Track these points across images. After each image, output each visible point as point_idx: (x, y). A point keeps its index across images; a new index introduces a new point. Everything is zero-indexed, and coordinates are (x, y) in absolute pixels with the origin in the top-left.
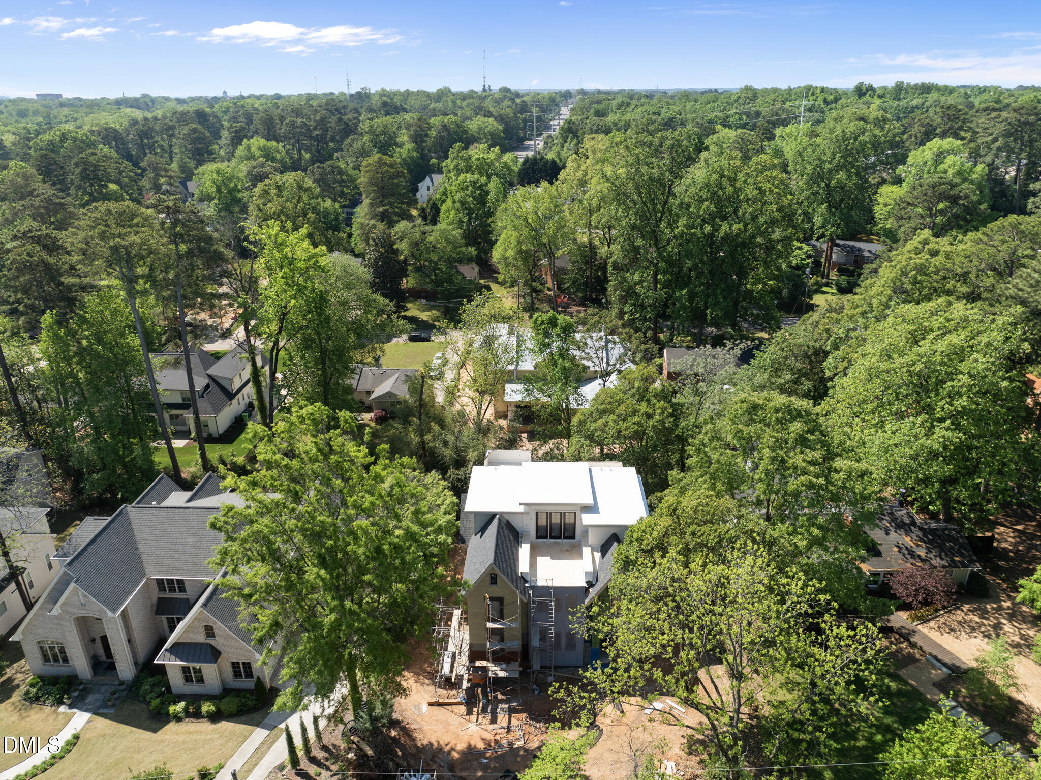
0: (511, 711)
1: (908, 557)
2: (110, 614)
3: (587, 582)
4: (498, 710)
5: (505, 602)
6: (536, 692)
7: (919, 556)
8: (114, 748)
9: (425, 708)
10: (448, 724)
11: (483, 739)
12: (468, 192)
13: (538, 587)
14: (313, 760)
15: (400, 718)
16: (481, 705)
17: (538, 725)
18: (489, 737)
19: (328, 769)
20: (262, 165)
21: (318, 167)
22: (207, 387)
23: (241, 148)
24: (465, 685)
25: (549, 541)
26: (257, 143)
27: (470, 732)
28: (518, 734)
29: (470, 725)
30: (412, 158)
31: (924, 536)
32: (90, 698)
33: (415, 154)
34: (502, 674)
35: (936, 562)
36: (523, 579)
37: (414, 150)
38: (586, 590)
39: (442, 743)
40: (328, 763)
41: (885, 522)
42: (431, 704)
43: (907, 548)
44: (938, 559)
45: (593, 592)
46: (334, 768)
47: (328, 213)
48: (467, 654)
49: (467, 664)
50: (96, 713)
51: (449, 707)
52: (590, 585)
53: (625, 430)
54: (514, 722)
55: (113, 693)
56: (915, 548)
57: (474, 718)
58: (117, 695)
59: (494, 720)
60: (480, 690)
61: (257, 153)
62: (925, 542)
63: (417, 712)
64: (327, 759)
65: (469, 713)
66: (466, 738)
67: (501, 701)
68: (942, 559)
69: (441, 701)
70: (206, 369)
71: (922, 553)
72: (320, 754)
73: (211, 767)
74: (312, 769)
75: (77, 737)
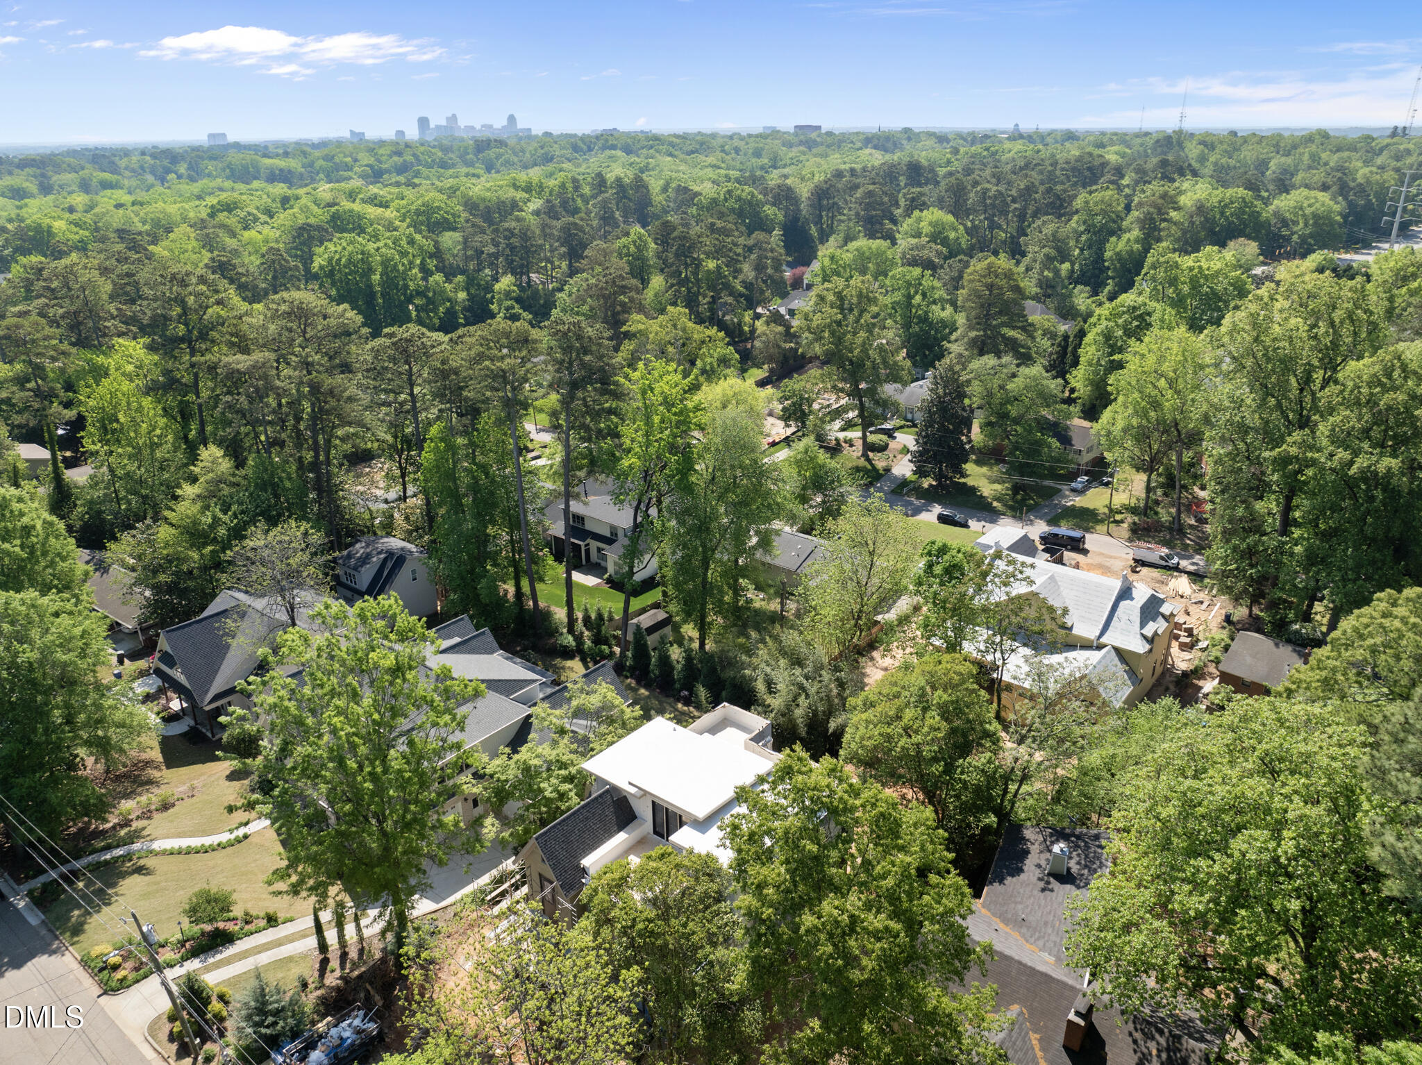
9: (471, 963)
19: (343, 970)
20: (923, 247)
26: (933, 216)
30: (1129, 252)
33: (1136, 246)
36: (583, 872)
40: (348, 966)
46: (348, 971)
61: (927, 230)
63: (461, 964)
64: (353, 960)
72: (352, 954)
73: (281, 916)
74: (334, 963)
75: (246, 837)
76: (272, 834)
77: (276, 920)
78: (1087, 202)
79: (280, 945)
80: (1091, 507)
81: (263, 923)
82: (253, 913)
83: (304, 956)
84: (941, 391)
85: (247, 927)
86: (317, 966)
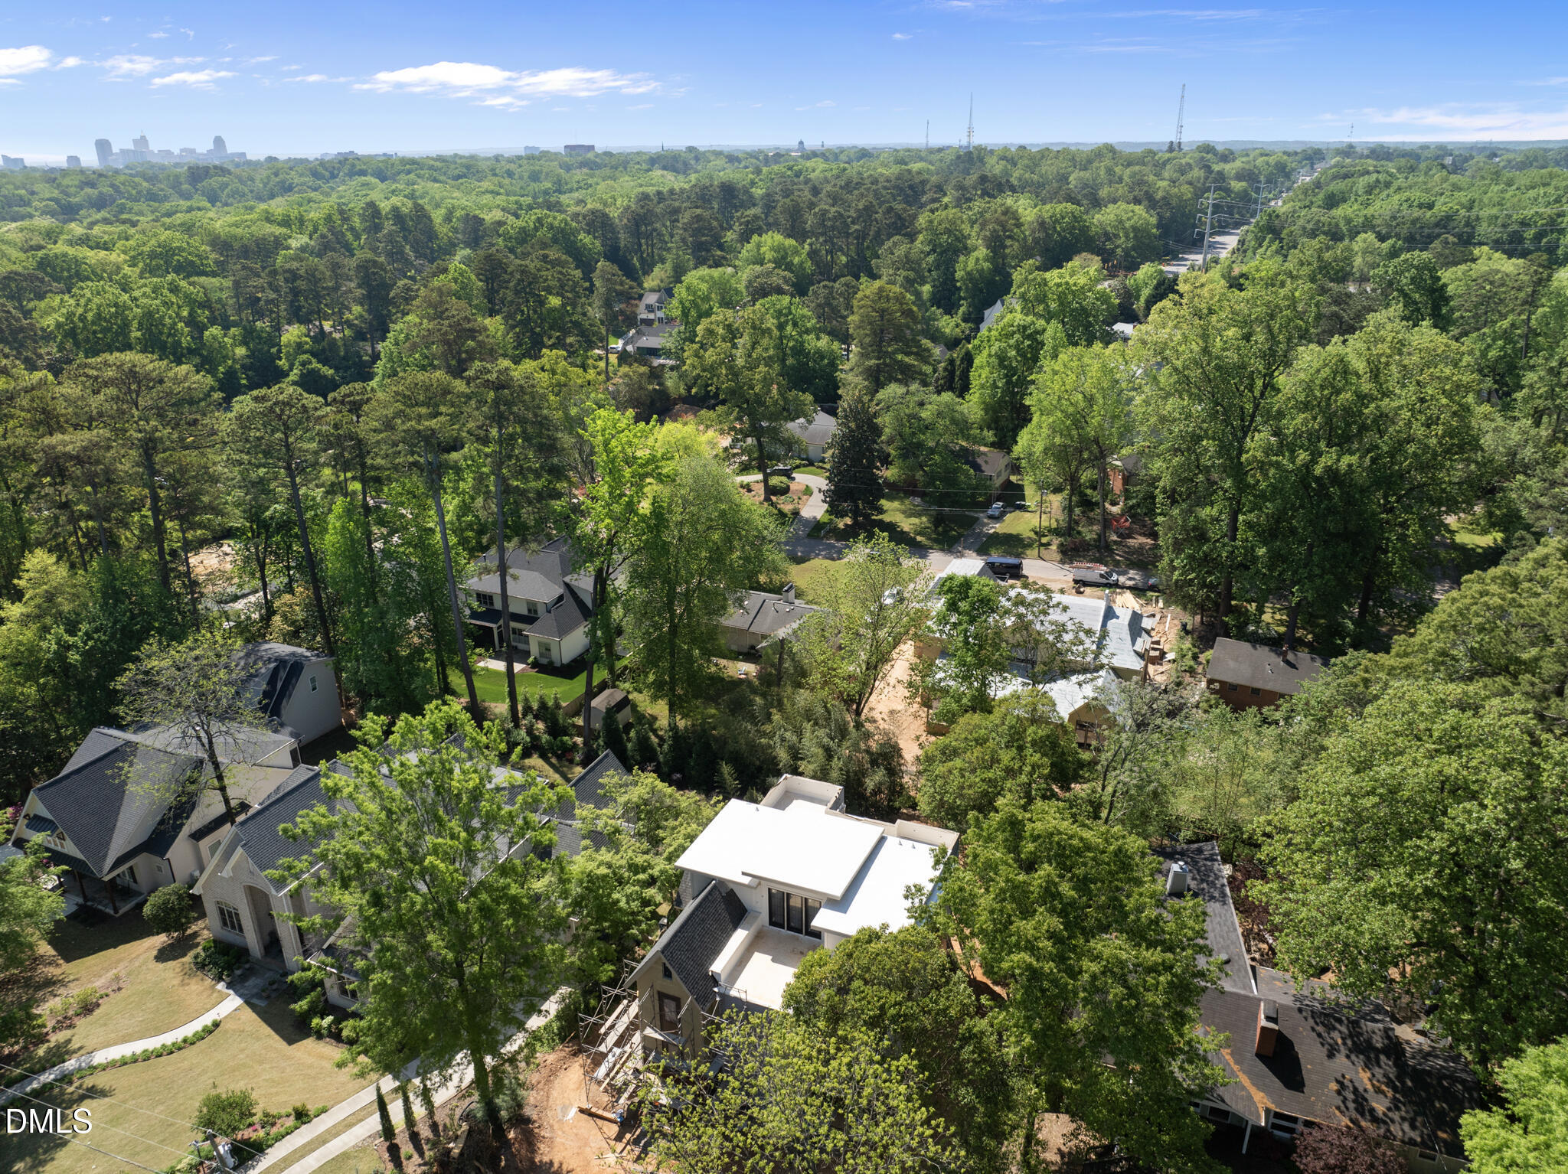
1: (1351, 1105)
2: (273, 892)
4: (653, 1147)
7: (1372, 1110)
8: (242, 1050)
9: (573, 1112)
10: (586, 1144)
12: (1012, 342)
13: (729, 996)
14: (414, 1137)
15: (535, 1117)
16: (638, 1132)
19: (421, 1154)
20: (768, 274)
21: (825, 287)
22: (561, 598)
23: (748, 246)
24: (625, 1099)
25: (785, 932)
26: (771, 240)
27: (605, 1164)
29: (610, 1155)
30: (981, 271)
31: (1399, 1077)
32: (252, 982)
33: (986, 265)
35: (1401, 1130)
36: (714, 980)
37: (986, 259)
39: (565, 1167)
40: (425, 1147)
41: (1336, 1035)
42: (582, 1111)
43: (1355, 1090)
44: (1406, 1126)
46: (429, 1154)
47: (822, 358)
48: (640, 1058)
50: (247, 1003)
51: (600, 1122)
53: (970, 786)
55: (272, 983)
56: (1371, 1095)
58: (275, 986)
59: (640, 1159)
61: (769, 255)
62: (1395, 1089)
63: (560, 1116)
64: (428, 1140)
65: (619, 1138)
66: (595, 1171)
68: (1413, 1127)
69: (594, 1110)
70: (565, 574)
71: (1380, 1106)
72: (425, 1132)
73: (312, 1108)
74: (406, 1148)
75: (216, 1025)
76: (249, 1014)
77: (307, 1115)
78: (931, 222)
79: (324, 1142)
80: (1014, 532)
81: (291, 1122)
82: (274, 1111)
83: (361, 1149)
84: (853, 425)
85: (274, 1131)
86: (386, 1155)
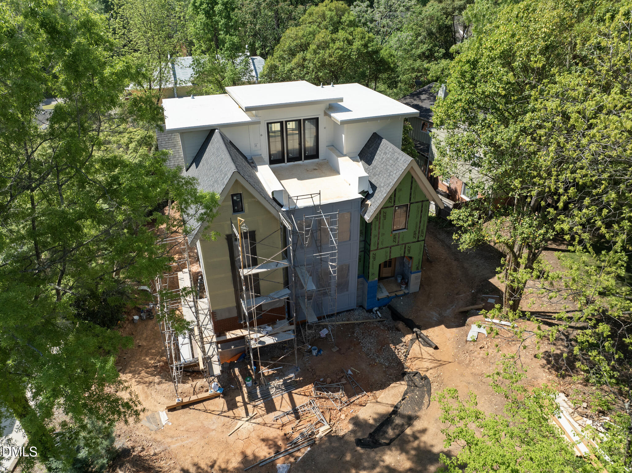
0: (289, 387)
3: (362, 193)
4: (272, 391)
5: (258, 238)
6: (314, 353)
9: (164, 416)
10: (207, 431)
11: (263, 440)
13: (299, 209)
15: (129, 445)
16: (245, 390)
17: (337, 395)
18: (273, 433)
24: (217, 369)
25: (287, 164)
27: (243, 433)
28: (316, 415)
29: (240, 423)
34: (269, 340)
36: (276, 201)
38: (362, 204)
39: (203, 466)
42: (172, 409)
45: (373, 205)
48: (210, 326)
49: (215, 340)
51: (200, 406)
52: (367, 195)
54: (300, 400)
57: (240, 411)
59: (270, 407)
60: (237, 370)
63: (153, 427)
65: (232, 406)
66: (240, 446)
67: (271, 378)
69: (186, 400)
